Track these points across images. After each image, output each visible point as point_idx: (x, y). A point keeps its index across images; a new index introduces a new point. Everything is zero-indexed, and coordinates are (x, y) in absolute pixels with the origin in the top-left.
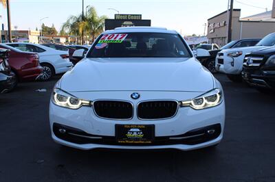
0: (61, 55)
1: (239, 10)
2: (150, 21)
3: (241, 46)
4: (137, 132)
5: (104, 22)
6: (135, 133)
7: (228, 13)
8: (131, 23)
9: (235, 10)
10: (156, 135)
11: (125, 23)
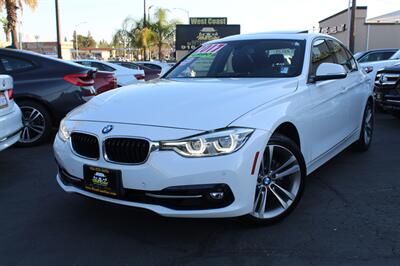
0: (136, 76)
1: (365, 8)
3: (369, 60)
4: (102, 178)
5: (175, 29)
6: (100, 179)
7: (349, 12)
8: (212, 30)
9: (359, 8)
10: (125, 186)
11: (204, 30)
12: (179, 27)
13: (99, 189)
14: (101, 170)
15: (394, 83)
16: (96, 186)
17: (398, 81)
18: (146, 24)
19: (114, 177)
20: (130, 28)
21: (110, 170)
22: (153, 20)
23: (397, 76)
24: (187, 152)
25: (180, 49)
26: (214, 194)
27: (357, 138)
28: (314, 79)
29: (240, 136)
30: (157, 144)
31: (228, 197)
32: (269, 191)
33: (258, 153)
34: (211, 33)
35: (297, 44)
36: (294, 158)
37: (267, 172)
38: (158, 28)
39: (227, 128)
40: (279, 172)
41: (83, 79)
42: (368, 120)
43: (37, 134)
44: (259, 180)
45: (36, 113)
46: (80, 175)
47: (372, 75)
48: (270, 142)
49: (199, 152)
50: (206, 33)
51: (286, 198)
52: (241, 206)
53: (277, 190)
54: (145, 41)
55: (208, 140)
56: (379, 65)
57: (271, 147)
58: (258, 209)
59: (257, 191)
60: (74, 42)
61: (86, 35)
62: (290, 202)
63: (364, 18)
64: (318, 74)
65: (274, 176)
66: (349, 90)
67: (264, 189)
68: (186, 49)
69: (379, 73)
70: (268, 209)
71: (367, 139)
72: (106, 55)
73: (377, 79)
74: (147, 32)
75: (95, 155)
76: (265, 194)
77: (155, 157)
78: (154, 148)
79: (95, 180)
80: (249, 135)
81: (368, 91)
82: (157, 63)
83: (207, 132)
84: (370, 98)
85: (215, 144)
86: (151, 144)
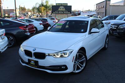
1: (110, 1)
6: (32, 63)
8: (63, 7)
9: (108, 1)
10: (39, 65)
11: (60, 7)
12: (53, 6)
13: (32, 65)
14: (33, 60)
15: (116, 28)
16: (31, 64)
17: (117, 28)
18: (42, 5)
19: (36, 63)
20: (37, 6)
21: (35, 61)
22: (45, 4)
23: (117, 26)
24: (56, 56)
25: (53, 13)
26: (63, 67)
27: (103, 46)
28: (90, 33)
29: (69, 52)
30: (48, 54)
31: (66, 68)
33: (74, 57)
34: (63, 8)
35: (86, 22)
36: (84, 56)
37: (77, 60)
38: (46, 7)
39: (66, 50)
40: (80, 60)
41: (25, 28)
42: (107, 41)
43: (12, 44)
44: (75, 62)
45: (11, 38)
46: (27, 61)
47: (110, 25)
48: (78, 53)
49: (59, 56)
50: (61, 8)
51: (82, 67)
52: (70, 70)
53: (79, 65)
54: (42, 11)
55: (61, 53)
56: (113, 22)
57: (78, 54)
58: (74, 70)
59: (74, 65)
60: (20, 9)
61: (23, 7)
62: (83, 68)
63: (110, 4)
64: (91, 31)
66: (101, 34)
68: (55, 13)
69: (112, 25)
70: (77, 70)
71: (107, 46)
72: (30, 13)
73: (111, 26)
74: (43, 8)
75: (31, 56)
76: (76, 66)
77: (47, 57)
78: (47, 55)
79: (31, 63)
80: (72, 51)
81: (107, 32)
82: (46, 18)
83: (61, 51)
84: (108, 35)
85: (63, 54)
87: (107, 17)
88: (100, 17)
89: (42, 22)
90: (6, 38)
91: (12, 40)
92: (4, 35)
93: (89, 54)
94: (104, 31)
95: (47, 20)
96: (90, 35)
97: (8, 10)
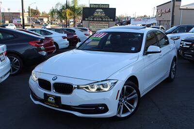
2: (115, 9)
3: (180, 32)
5: (82, 9)
6: (51, 100)
8: (102, 10)
10: (62, 103)
11: (97, 10)
12: (85, 9)
13: (51, 104)
14: (52, 96)
15: (188, 47)
16: (49, 103)
17: (191, 46)
18: (67, 6)
19: (58, 99)
20: (59, 8)
21: (56, 96)
22: (71, 5)
23: (190, 43)
24: (89, 89)
25: (85, 20)
26: (100, 108)
27: (167, 76)
28: (146, 53)
29: (112, 83)
30: (76, 86)
31: (106, 109)
32: (124, 105)
33: (119, 91)
34: (101, 12)
36: (135, 91)
37: (123, 97)
38: (73, 9)
39: (106, 80)
40: (128, 97)
41: (38, 43)
42: (173, 67)
43: (16, 70)
44: (119, 101)
46: (42, 97)
47: (179, 41)
48: (125, 85)
49: (94, 90)
50: (98, 12)
51: (131, 108)
52: (112, 112)
53: (128, 105)
54: (67, 15)
55: (98, 85)
56: (184, 35)
57: (125, 87)
58: (119, 113)
59: (119, 105)
60: (29, 12)
61: (35, 9)
62: (133, 110)
63: (180, 6)
64: (148, 51)
65: (126, 99)
66: (163, 55)
67: (122, 104)
68: (88, 20)
69: (182, 41)
70: (123, 113)
71: (173, 76)
72: (45, 20)
73: (181, 44)
74: (68, 11)
76: (122, 106)
77: (75, 91)
78: (75, 88)
79: (49, 100)
80: (115, 83)
82: (73, 28)
83: (98, 82)
84: (175, 57)
85: (101, 86)
86: (74, 86)
87: (174, 27)
88: (162, 28)
89: (66, 35)
90: (8, 60)
91: (17, 64)
92: (4, 54)
93: (144, 87)
94: (169, 51)
95: (75, 31)
96: (146, 56)
97: (9, 13)
